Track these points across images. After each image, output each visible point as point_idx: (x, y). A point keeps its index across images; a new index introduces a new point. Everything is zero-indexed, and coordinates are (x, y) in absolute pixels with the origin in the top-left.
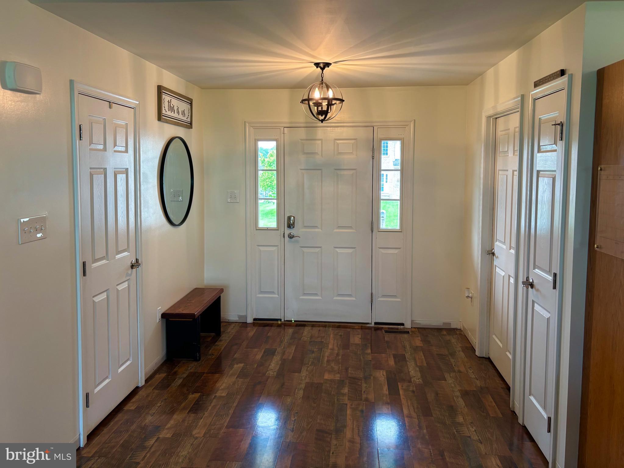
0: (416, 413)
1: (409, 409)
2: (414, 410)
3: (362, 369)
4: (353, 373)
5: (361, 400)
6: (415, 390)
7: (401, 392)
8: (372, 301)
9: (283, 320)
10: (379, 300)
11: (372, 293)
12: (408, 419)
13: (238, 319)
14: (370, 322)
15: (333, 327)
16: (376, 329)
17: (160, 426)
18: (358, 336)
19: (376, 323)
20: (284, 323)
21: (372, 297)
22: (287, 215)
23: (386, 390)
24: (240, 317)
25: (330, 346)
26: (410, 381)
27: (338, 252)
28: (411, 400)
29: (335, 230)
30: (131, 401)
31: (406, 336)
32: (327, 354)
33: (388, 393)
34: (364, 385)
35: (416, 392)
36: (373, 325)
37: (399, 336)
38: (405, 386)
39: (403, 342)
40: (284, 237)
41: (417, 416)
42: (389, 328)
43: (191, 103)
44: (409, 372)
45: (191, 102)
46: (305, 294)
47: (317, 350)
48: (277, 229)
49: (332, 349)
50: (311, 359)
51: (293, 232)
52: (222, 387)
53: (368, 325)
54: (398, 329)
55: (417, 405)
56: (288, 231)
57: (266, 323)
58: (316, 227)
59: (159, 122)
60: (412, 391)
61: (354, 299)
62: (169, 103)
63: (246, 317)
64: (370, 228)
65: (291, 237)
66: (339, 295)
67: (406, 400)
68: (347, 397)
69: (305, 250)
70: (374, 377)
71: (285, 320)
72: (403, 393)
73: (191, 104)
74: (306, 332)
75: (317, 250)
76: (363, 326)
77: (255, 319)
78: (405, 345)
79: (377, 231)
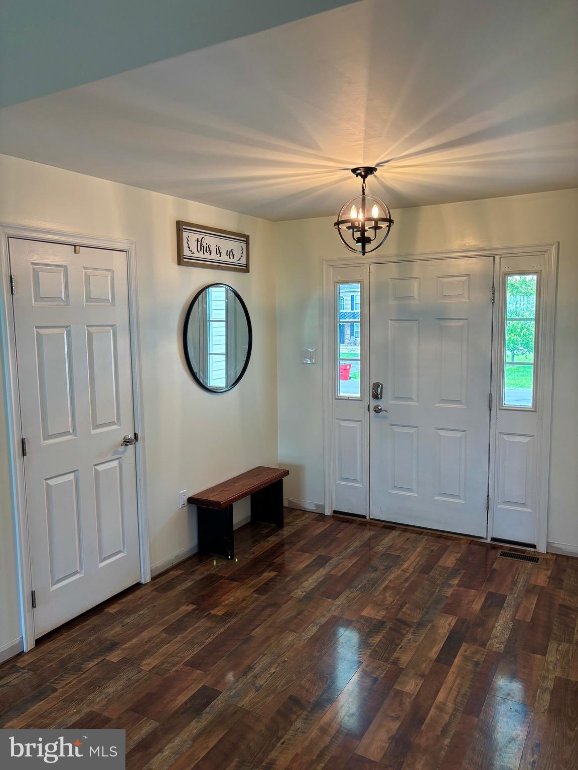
0: (456, 705)
1: (448, 694)
2: (456, 698)
3: (425, 610)
4: (406, 613)
5: (387, 660)
6: (481, 662)
7: (457, 661)
8: (488, 508)
9: (368, 518)
10: (499, 507)
11: (488, 497)
12: (435, 713)
13: (315, 509)
14: (485, 536)
15: (432, 535)
16: (494, 547)
17: (118, 643)
18: (456, 555)
19: (493, 539)
20: (369, 521)
21: (488, 502)
22: (373, 381)
23: (435, 653)
24: (317, 506)
25: (405, 565)
26: (483, 645)
27: (440, 435)
28: (464, 678)
29: (437, 405)
30: (119, 602)
31: (529, 565)
32: (391, 577)
33: (435, 657)
34: (409, 636)
35: (480, 666)
36: (489, 541)
37: (518, 563)
38: (470, 650)
39: (519, 574)
40: (369, 411)
41: (454, 710)
42: (511, 549)
43: (245, 239)
44: (493, 627)
45: (247, 239)
46: (395, 488)
47: (384, 567)
48: (360, 399)
49: (405, 571)
50: (364, 581)
51: (381, 404)
52: (226, 602)
53: (482, 541)
54: (524, 551)
55: (468, 690)
56: (373, 403)
57: (348, 518)
58: (411, 399)
59: (180, 267)
60: (476, 661)
61: (462, 502)
62: (199, 243)
63: (323, 507)
64: (487, 404)
65: (378, 411)
66: (441, 494)
67: (455, 675)
68: (371, 651)
69: (397, 429)
70: (433, 627)
71: (371, 518)
72: (459, 663)
73: (247, 242)
74: (388, 540)
75: (412, 430)
76: (473, 540)
77: (334, 512)
78: (518, 580)
79: (498, 409)
